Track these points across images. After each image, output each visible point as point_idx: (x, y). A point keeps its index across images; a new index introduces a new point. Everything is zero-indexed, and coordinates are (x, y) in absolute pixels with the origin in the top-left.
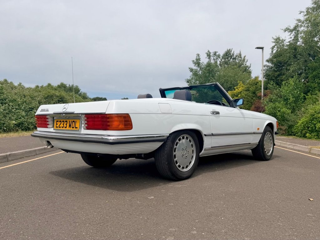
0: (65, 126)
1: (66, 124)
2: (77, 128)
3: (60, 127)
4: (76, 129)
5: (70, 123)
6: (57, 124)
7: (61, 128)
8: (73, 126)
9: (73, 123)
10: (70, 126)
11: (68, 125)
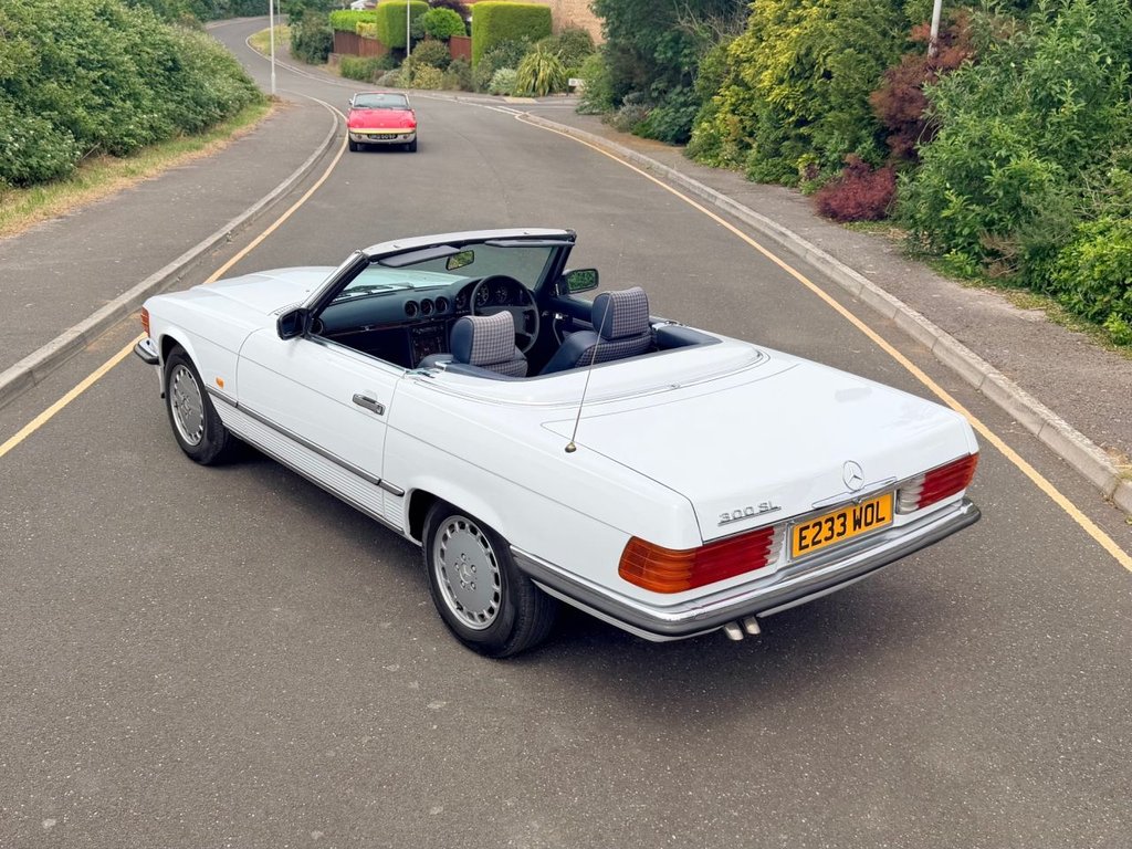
0: (838, 528)
1: (843, 524)
2: (883, 519)
3: (820, 542)
4: (881, 524)
5: (858, 514)
6: (802, 538)
7: (824, 544)
8: (869, 520)
9: (870, 509)
10: (857, 523)
11: (850, 523)
